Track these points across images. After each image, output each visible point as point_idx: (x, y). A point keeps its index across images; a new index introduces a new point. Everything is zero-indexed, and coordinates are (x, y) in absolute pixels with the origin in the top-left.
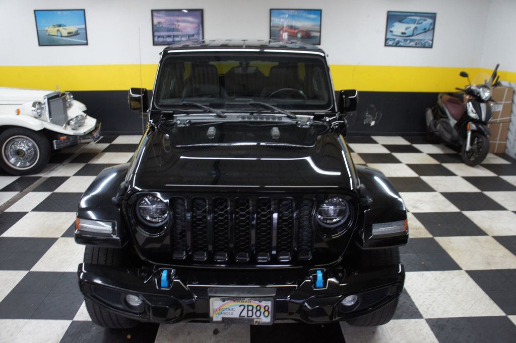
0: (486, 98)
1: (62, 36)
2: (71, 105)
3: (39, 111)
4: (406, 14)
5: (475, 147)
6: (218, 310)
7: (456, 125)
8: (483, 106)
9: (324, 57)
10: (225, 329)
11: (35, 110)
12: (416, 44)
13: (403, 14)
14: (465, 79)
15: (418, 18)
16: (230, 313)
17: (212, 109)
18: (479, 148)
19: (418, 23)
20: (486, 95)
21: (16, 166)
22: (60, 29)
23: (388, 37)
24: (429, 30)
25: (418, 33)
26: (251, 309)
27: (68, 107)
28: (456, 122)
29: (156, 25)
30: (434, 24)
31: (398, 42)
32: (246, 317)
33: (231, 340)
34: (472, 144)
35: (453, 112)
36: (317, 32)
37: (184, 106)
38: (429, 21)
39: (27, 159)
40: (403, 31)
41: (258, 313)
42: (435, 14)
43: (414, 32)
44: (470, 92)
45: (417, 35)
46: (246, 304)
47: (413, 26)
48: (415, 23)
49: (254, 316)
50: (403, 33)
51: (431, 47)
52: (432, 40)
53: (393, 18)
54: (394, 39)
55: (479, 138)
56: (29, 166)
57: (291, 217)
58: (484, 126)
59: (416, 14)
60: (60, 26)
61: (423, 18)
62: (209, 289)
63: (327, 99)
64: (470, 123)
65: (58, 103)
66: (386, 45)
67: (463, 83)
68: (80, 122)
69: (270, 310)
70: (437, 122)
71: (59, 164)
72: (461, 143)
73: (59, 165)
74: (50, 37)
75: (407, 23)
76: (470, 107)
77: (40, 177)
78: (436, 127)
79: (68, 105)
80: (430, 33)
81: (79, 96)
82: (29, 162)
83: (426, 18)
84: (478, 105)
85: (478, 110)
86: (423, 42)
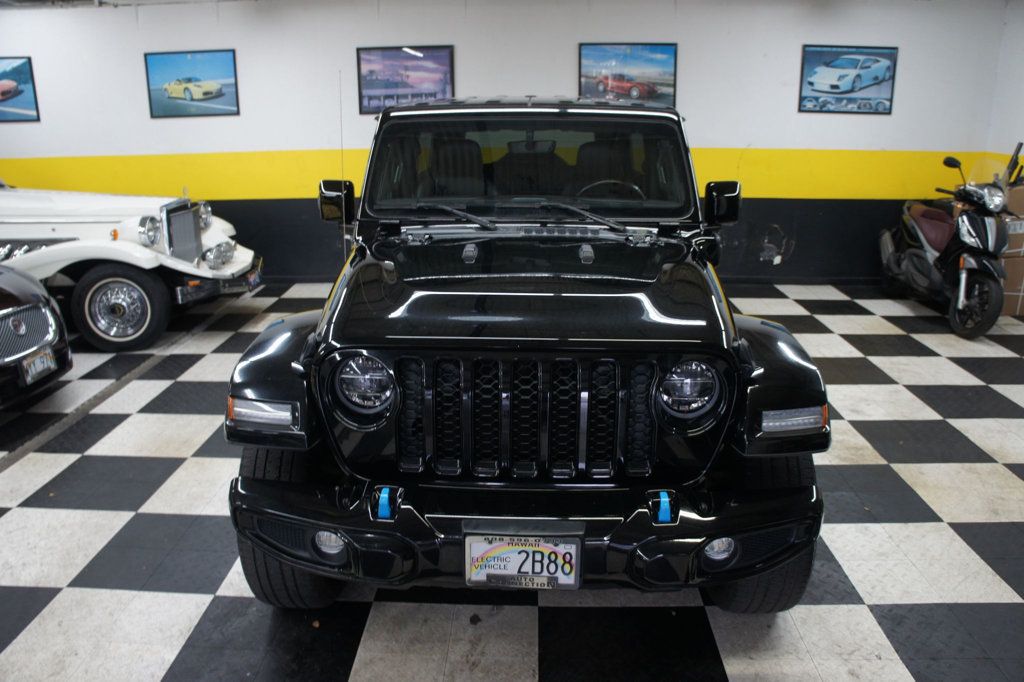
0: (996, 206)
1: (192, 100)
2: (207, 225)
3: (151, 233)
4: (839, 50)
5: (975, 301)
6: (480, 560)
7: (938, 260)
8: (990, 222)
9: (678, 123)
10: (492, 615)
11: (144, 233)
12: (859, 108)
13: (834, 49)
14: (955, 170)
15: (861, 58)
16: (502, 567)
17: (471, 216)
18: (983, 303)
19: (862, 68)
20: (995, 200)
21: (108, 335)
22: (190, 86)
23: (804, 94)
24: (883, 80)
25: (863, 86)
26: (540, 559)
27: (203, 229)
28: (937, 254)
29: (365, 77)
30: (893, 68)
31: (825, 103)
32: (530, 573)
33: (503, 634)
34: (968, 295)
35: (932, 235)
36: (668, 85)
37: (421, 211)
38: (885, 63)
39: (129, 321)
40: (835, 83)
41: (552, 567)
42: (896, 49)
43: (856, 84)
44: (964, 196)
45: (861, 89)
46: (530, 549)
47: (852, 73)
48: (856, 68)
49: (545, 573)
50: (834, 87)
51: (888, 112)
52: (891, 100)
53: (813, 57)
54: (817, 99)
55: (982, 284)
56: (133, 335)
57: (614, 397)
58: (993, 262)
59: (859, 49)
60: (189, 80)
61: (873, 57)
62: (463, 522)
63: (684, 199)
64: (965, 255)
65: (186, 218)
66: (800, 110)
67: (951, 180)
68: (224, 256)
69: (573, 561)
70: (903, 256)
71: (184, 333)
72: (948, 294)
73: (184, 336)
74: (171, 101)
75: (843, 68)
76: (965, 224)
77: (152, 355)
78: (899, 265)
79: (202, 225)
80: (885, 88)
81: (222, 209)
82: (132, 327)
83: (879, 58)
84: (979, 220)
85: (981, 231)
86: (873, 103)
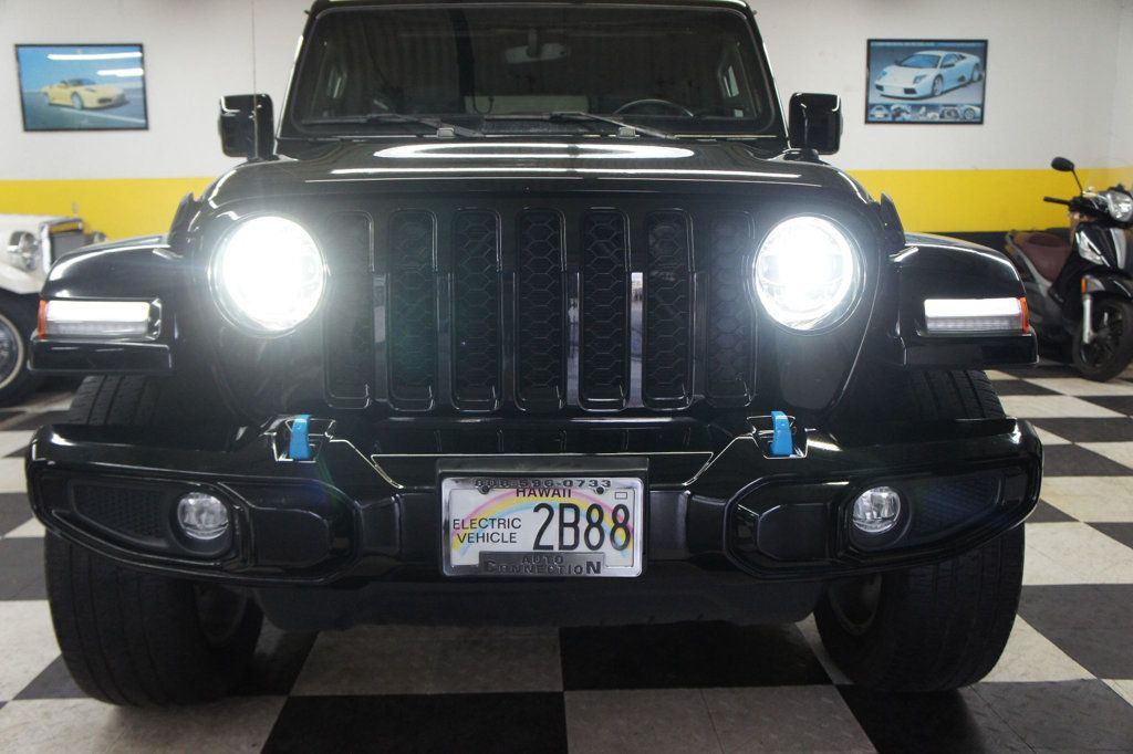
0: (1125, 214)
1: (84, 108)
3: (27, 255)
4: (913, 44)
5: (1104, 333)
6: (467, 525)
7: (1053, 290)
8: (1117, 234)
11: (16, 252)
12: (942, 116)
13: (907, 44)
14: (1070, 173)
15: (942, 54)
16: (507, 538)
18: (1115, 336)
19: (943, 67)
20: (1122, 208)
23: (871, 101)
24: (971, 81)
25: (945, 89)
26: (572, 521)
28: (1049, 284)
30: (983, 66)
31: (898, 112)
32: (556, 549)
34: (1096, 325)
35: (1044, 264)
38: (972, 59)
40: (910, 86)
41: (595, 536)
42: (985, 42)
43: (936, 87)
44: (1079, 205)
45: (943, 93)
46: (555, 501)
47: (931, 73)
48: (935, 66)
49: (582, 547)
50: (908, 91)
51: (980, 121)
52: (982, 106)
53: (881, 54)
54: (888, 106)
55: (1112, 311)
58: (1127, 282)
59: (938, 44)
61: (956, 53)
64: (1088, 277)
66: (868, 120)
67: (1066, 187)
72: (1070, 330)
75: (917, 66)
76: (1084, 241)
77: (22, 412)
80: (974, 90)
83: (964, 54)
84: (1103, 234)
85: (1106, 247)
86: (960, 110)
